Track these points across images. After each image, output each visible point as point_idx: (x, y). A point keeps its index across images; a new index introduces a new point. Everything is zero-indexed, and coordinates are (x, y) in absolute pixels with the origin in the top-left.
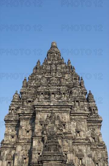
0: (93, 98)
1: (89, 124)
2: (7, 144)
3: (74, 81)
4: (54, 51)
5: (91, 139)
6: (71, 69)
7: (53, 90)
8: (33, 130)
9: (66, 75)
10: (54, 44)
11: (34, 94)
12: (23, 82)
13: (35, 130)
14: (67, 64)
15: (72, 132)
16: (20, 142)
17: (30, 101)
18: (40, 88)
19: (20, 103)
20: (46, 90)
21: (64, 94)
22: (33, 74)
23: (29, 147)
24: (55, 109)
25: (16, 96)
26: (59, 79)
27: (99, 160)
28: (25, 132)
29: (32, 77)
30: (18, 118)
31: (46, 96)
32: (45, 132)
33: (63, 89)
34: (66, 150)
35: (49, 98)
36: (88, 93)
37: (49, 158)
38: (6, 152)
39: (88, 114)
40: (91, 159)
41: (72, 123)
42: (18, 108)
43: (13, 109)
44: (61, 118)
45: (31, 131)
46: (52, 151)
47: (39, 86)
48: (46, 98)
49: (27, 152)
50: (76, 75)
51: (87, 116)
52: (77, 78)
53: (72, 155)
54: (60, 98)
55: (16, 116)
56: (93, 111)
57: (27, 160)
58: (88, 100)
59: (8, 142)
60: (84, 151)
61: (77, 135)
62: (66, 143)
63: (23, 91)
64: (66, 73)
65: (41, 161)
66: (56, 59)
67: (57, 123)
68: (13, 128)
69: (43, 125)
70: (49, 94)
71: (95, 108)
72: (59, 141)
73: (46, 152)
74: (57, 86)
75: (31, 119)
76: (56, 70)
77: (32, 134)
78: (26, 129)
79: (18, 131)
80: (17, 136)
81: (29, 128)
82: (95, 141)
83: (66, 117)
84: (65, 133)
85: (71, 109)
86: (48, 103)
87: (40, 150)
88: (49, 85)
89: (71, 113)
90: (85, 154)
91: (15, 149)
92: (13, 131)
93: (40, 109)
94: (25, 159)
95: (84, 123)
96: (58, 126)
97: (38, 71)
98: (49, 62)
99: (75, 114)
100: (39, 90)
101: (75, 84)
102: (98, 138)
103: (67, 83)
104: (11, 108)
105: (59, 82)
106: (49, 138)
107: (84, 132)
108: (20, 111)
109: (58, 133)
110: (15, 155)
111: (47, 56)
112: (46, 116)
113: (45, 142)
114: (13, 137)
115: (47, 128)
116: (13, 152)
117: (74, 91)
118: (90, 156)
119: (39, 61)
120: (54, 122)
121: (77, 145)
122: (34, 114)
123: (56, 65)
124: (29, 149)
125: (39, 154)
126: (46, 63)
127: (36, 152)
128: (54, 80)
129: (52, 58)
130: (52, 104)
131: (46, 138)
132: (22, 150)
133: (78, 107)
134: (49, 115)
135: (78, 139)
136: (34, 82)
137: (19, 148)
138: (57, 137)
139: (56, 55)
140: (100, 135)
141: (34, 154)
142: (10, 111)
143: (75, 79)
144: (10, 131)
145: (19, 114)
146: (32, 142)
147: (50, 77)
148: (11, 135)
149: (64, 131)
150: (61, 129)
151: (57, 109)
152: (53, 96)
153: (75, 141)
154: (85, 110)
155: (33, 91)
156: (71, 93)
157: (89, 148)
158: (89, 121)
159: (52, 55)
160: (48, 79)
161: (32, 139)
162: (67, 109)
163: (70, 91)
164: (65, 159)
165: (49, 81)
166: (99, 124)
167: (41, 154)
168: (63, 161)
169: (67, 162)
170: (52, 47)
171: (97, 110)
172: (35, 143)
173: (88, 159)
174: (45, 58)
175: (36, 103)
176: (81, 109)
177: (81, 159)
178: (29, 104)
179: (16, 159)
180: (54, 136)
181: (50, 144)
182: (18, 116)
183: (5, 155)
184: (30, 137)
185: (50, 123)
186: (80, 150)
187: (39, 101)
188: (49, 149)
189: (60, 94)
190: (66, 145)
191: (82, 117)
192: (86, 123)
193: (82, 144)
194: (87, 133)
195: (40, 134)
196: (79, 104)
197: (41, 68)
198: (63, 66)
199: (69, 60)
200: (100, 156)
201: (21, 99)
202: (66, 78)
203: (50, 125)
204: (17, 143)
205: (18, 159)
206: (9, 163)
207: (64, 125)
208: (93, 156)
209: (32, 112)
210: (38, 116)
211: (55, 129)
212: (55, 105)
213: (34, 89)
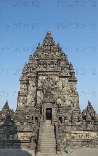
0: (72, 67)
1: (70, 83)
2: (22, 94)
3: (62, 56)
4: (49, 37)
5: (70, 91)
6: (59, 49)
7: (49, 62)
8: (37, 86)
9: (57, 53)
10: (49, 32)
11: (37, 64)
12: (30, 57)
13: (38, 86)
14: (57, 45)
15: (60, 87)
16: (29, 92)
17: (34, 69)
18: (41, 61)
19: (28, 70)
20: (44, 62)
21: (55, 64)
22: (36, 52)
23: (35, 95)
24: (50, 74)
25: (26, 66)
26: (53, 55)
27: (74, 102)
28: (32, 87)
29: (35, 54)
30: (27, 79)
31: (45, 66)
32: (44, 87)
33: (55, 61)
34: (56, 97)
35: (46, 67)
36: (70, 64)
37: (47, 101)
38: (22, 98)
39: (70, 77)
40: (70, 102)
41: (60, 82)
42: (27, 73)
43: (24, 74)
44: (53, 79)
45: (35, 86)
46: (49, 98)
47: (40, 60)
48: (44, 67)
49: (34, 98)
50: (63, 53)
51: (69, 78)
52: (63, 54)
53: (59, 99)
54: (53, 67)
55: (26, 78)
56: (72, 75)
57: (34, 102)
58: (69, 68)
59: (22, 93)
60: (66, 97)
61: (62, 89)
62: (56, 93)
63: (30, 63)
64: (56, 51)
65: (43, 103)
66: (51, 42)
67: (51, 82)
68: (25, 85)
69: (43, 83)
70: (46, 65)
71: (73, 73)
72: (53, 92)
73: (45, 98)
74: (51, 60)
75: (36, 79)
76: (50, 49)
77: (36, 88)
78: (32, 86)
79: (28, 87)
80: (28, 90)
81: (35, 85)
82: (73, 92)
83: (57, 78)
84: (56, 88)
85: (60, 73)
86: (46, 70)
87: (42, 97)
88: (46, 59)
89: (59, 76)
90: (67, 99)
91: (27, 97)
92: (25, 86)
93: (41, 74)
94: (33, 102)
95: (67, 82)
96: (52, 84)
97: (39, 50)
98: (46, 44)
99: (61, 77)
100: (40, 62)
101: (62, 58)
102: (75, 90)
103: (57, 58)
104: (23, 73)
105: (52, 57)
106: (47, 90)
107: (66, 87)
108: (28, 75)
109: (52, 87)
110: (27, 100)
111: (45, 40)
112: (45, 77)
113: (44, 92)
114: (25, 90)
115: (45, 84)
116: (25, 98)
117: (62, 63)
118: (69, 100)
119: (39, 43)
120: (49, 81)
121: (63, 94)
122: (37, 77)
123: (50, 46)
124: (35, 96)
125: (41, 99)
126: (44, 45)
127: (39, 98)
128: (50, 56)
129: (48, 42)
130: (48, 71)
131: (45, 90)
132: (31, 97)
133: (63, 72)
134: (46, 78)
135: (63, 91)
136: (36, 57)
137: (29, 96)
138: (51, 90)
139: (50, 39)
140: (76, 88)
141: (38, 99)
142: (23, 75)
143: (62, 55)
144: (23, 86)
145: (28, 76)
146: (36, 93)
147: (47, 53)
148: (24, 89)
149: (55, 86)
150: (53, 85)
151: (51, 74)
152: (49, 65)
153: (61, 92)
154: (68, 74)
155: (36, 62)
156: (59, 64)
157: (69, 96)
158: (70, 81)
159: (48, 39)
160: (46, 55)
161: (36, 91)
162: (57, 74)
163: (59, 63)
164: (56, 102)
165: (46, 56)
166: (75, 82)
167: (42, 99)
168: (55, 103)
169: (57, 104)
170: (48, 34)
171: (74, 74)
172: (38, 93)
173: (68, 102)
174: (44, 42)
175: (38, 70)
176: (66, 74)
177: (64, 102)
178: (34, 71)
179: (27, 102)
180: (50, 89)
181: (47, 94)
182: (27, 78)
183: (21, 100)
184: (35, 90)
185: (47, 82)
186: (64, 97)
187: (40, 69)
188: (47, 97)
189: (53, 64)
190: (56, 95)
191: (66, 78)
192: (68, 82)
193: (65, 94)
194: (68, 87)
195: (41, 88)
196: (64, 71)
197: (41, 48)
198: (55, 47)
199: (58, 43)
200: (75, 100)
201: (29, 67)
202: (56, 54)
203: (47, 83)
204: (28, 93)
205: (29, 102)
206: (23, 104)
207: (55, 83)
208: (71, 100)
209: (36, 75)
210: (40, 78)
211: (50, 85)
212: (50, 71)
213: (37, 61)
